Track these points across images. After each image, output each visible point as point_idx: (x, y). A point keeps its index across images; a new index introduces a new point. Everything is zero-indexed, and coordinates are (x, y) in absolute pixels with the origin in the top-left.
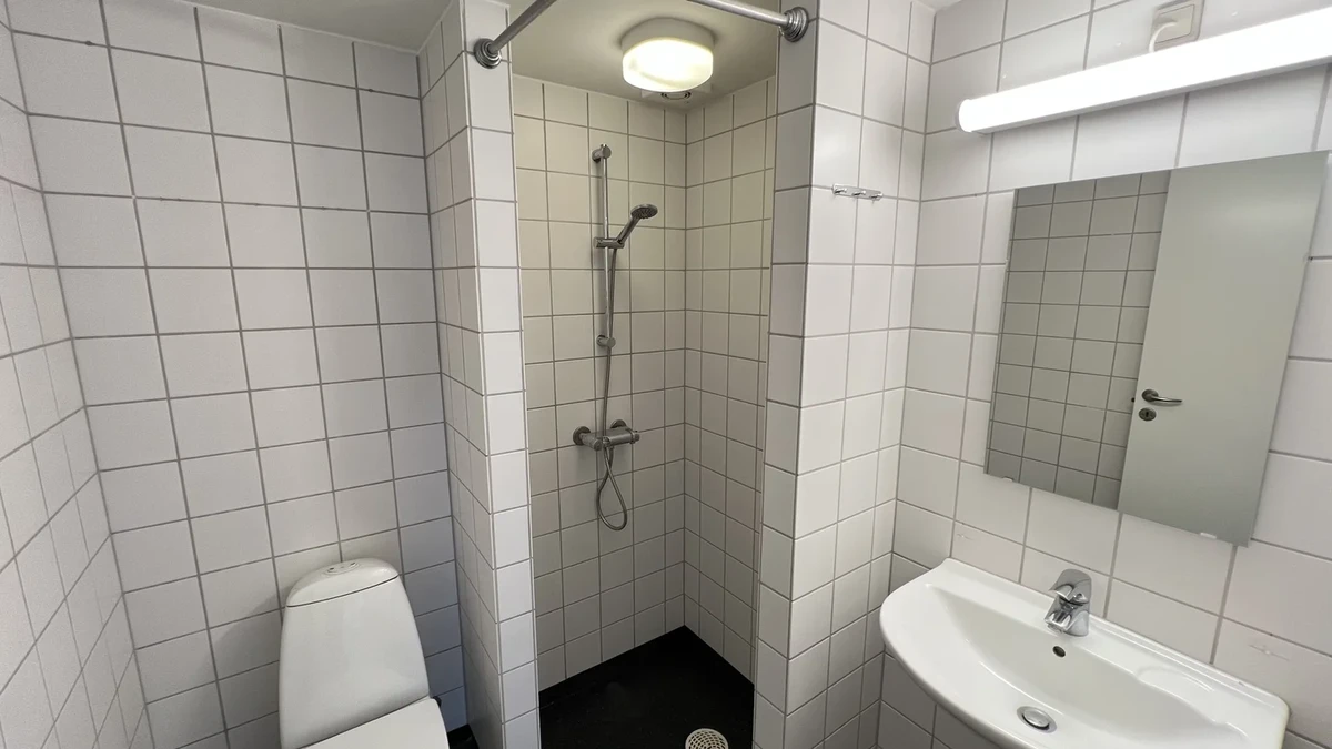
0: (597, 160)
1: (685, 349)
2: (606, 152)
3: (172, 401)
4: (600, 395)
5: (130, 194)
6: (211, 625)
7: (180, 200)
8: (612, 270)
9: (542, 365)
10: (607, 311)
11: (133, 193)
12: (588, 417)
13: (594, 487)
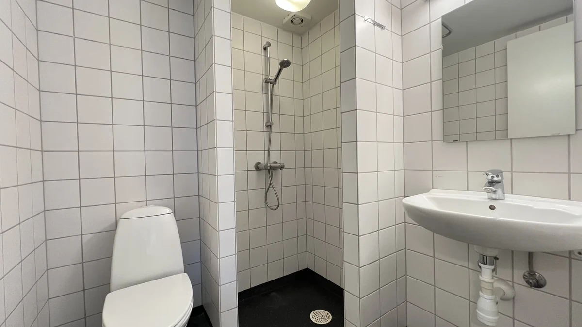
0: (265, 49)
1: (304, 134)
2: (269, 44)
3: (79, 124)
4: (267, 149)
5: (73, 36)
6: (83, 233)
7: (92, 41)
8: (272, 95)
9: (241, 131)
10: (269, 111)
11: (74, 36)
12: (261, 158)
13: (264, 191)
